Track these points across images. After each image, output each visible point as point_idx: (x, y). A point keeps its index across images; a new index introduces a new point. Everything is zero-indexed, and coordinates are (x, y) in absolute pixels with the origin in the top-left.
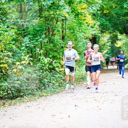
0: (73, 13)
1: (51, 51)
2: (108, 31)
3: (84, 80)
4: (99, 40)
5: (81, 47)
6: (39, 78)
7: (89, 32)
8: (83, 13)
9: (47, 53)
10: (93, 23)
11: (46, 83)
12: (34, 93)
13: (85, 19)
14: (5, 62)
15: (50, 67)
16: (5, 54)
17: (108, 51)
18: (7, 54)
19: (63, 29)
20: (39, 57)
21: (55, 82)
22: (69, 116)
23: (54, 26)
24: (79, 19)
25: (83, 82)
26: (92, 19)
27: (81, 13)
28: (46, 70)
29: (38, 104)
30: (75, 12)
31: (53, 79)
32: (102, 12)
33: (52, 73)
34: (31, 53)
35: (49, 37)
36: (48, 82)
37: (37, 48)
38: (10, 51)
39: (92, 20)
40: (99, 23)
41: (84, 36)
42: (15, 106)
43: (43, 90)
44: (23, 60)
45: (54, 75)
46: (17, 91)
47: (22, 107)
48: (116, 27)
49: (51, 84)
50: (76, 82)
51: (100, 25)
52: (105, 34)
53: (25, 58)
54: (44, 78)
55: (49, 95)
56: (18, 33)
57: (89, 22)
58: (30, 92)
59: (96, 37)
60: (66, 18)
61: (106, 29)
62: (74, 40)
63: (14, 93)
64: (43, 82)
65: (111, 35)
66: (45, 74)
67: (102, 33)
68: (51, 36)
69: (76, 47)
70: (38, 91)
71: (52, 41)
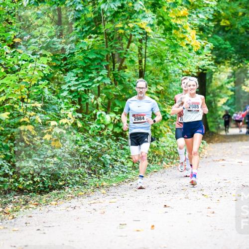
0: (161, 25)
1: (118, 99)
2: (229, 61)
4: (211, 77)
5: (176, 91)
6: (95, 153)
7: (191, 62)
8: (180, 25)
9: (109, 103)
10: (199, 45)
11: (109, 162)
12: (84, 181)
13: (184, 38)
14: (29, 122)
15: (115, 130)
16: (28, 106)
17: (228, 100)
18: (33, 105)
19: (141, 56)
20: (94, 112)
21: (126, 159)
22: (153, 226)
23: (124, 51)
24: (173, 37)
26: (198, 37)
27: (175, 26)
28: (108, 137)
29: (92, 202)
30: (164, 25)
31: (122, 153)
32: (216, 23)
33: (120, 142)
34: (80, 104)
35: (114, 72)
36: (111, 161)
37: (90, 94)
38: (39, 100)
39: (197, 39)
40: (211, 45)
41: (183, 71)
42: (48, 206)
43: (101, 175)
44: (64, 118)
45: (123, 147)
46: (52, 177)
47: (61, 209)
48: (244, 53)
49: (118, 165)
50: (166, 160)
51: (214, 48)
52: (222, 66)
53: (67, 112)
54: (105, 152)
55: (114, 185)
56: (54, 65)
57: (191, 44)
58: (78, 179)
59: (204, 72)
60: (147, 36)
61: (224, 57)
62: (163, 78)
63: (47, 181)
64: (101, 161)
65: (235, 67)
66: (106, 145)
67: (216, 64)
68: (117, 70)
69: (165, 93)
70: (92, 176)
71: (119, 79)
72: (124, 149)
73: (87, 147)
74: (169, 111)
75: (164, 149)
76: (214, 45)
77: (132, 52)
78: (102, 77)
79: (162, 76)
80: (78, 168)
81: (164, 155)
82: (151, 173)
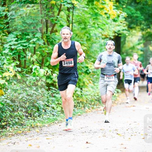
2: (139, 27)
3: (100, 103)
4: (125, 40)
5: (96, 51)
7: (109, 27)
9: (43, 60)
10: (115, 14)
11: (42, 107)
12: (22, 122)
13: (103, 8)
19: (69, 22)
20: (31, 67)
21: (56, 105)
23: (55, 18)
24: (95, 8)
25: (99, 105)
26: (115, 7)
28: (42, 87)
29: (28, 139)
31: (53, 100)
33: (52, 91)
34: (19, 60)
35: (47, 35)
36: (44, 106)
37: (27, 52)
39: (114, 9)
40: (125, 14)
41: (102, 35)
43: (36, 117)
44: (6, 71)
45: (54, 95)
47: (4, 144)
49: (50, 109)
50: (88, 106)
51: (127, 16)
52: (134, 31)
53: (9, 67)
54: (39, 99)
55: (46, 125)
57: (109, 13)
58: (17, 120)
59: (120, 36)
60: (74, 6)
61: (136, 23)
62: (86, 40)
64: (36, 106)
65: (144, 32)
66: (40, 94)
67: (129, 29)
68: (49, 33)
69: (88, 52)
70: (28, 118)
71: (51, 41)
72: (54, 97)
73: (24, 95)
74: (91, 67)
75: (87, 97)
76: (127, 14)
77: (62, 19)
78: (37, 39)
79: (85, 38)
80: (17, 112)
81: (87, 101)
82: (76, 116)
